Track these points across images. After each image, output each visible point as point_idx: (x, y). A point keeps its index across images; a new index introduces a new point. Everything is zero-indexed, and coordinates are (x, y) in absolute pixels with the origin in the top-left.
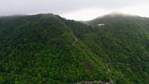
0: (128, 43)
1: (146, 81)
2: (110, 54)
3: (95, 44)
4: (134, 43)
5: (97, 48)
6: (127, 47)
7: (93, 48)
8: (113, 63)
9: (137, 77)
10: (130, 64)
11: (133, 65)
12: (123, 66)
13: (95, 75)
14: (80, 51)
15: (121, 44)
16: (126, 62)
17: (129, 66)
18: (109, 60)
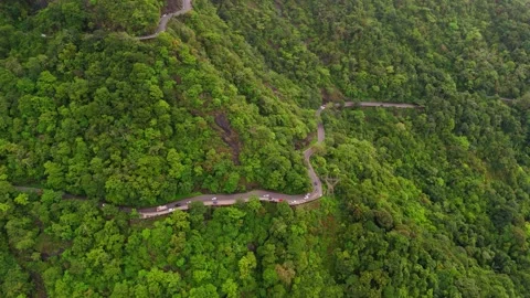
0: (423, 12)
1: (458, 171)
2: (339, 67)
3: (281, 20)
4: (444, 12)
5: (284, 42)
6: (416, 32)
7: (270, 42)
8: (347, 104)
9: (427, 156)
10: (414, 104)
11: (423, 110)
12: (384, 115)
13: (249, 168)
14: (187, 65)
15: (390, 19)
16: (397, 96)
17: (405, 113)
18: (331, 90)
